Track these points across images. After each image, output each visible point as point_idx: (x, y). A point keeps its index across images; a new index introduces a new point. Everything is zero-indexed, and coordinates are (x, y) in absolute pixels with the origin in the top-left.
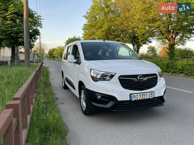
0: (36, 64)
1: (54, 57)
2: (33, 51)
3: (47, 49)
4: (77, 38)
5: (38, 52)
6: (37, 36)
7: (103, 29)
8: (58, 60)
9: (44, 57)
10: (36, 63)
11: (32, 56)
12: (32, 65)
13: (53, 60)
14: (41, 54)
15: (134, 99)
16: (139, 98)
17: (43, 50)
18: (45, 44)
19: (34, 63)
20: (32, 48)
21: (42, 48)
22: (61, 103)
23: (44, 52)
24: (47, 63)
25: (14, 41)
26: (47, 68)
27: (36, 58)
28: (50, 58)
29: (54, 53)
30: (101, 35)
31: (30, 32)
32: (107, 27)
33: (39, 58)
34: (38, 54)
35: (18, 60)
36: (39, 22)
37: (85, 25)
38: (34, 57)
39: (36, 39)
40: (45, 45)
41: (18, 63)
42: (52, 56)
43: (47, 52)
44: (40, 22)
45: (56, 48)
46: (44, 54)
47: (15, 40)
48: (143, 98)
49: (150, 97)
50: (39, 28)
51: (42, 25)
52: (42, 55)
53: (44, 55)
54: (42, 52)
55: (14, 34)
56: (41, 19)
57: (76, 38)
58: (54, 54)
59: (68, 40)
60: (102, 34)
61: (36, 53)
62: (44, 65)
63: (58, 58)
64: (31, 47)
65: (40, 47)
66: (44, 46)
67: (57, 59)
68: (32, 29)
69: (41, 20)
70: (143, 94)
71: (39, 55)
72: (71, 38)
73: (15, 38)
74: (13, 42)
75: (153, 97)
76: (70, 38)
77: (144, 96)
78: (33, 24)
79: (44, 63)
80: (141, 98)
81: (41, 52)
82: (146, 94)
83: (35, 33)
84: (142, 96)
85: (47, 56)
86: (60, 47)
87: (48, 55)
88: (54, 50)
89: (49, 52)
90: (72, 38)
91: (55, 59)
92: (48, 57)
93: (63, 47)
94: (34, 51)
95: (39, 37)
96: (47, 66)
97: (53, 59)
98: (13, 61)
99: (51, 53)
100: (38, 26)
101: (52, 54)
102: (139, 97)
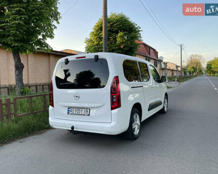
13: (213, 76)
28: (210, 73)
58: (212, 68)
87: (207, 70)
99: (209, 66)
101: (210, 68)
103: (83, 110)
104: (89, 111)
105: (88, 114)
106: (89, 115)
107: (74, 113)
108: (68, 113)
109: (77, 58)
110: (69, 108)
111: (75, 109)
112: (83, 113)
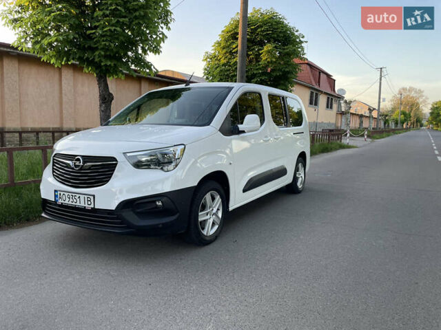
15: (60, 201)
16: (66, 202)
28: (437, 124)
42: (438, 119)
48: (74, 203)
49: (86, 205)
70: (74, 195)
75: (92, 206)
77: (75, 200)
80: (70, 203)
82: (78, 196)
84: (71, 200)
89: (432, 109)
99: (435, 112)
101: (438, 115)
102: (67, 199)
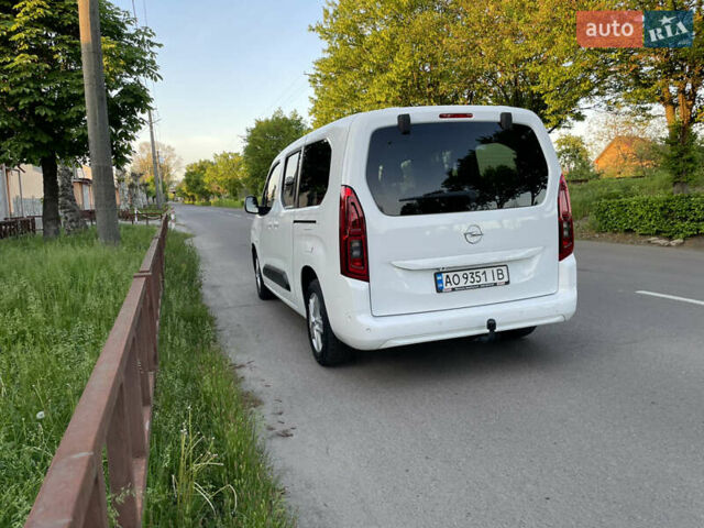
0: (144, 223)
1: (206, 195)
2: (128, 174)
3: (178, 163)
4: (289, 117)
5: (148, 178)
6: (139, 115)
7: (392, 75)
8: (220, 205)
9: (171, 195)
10: (143, 218)
11: (126, 193)
12: (127, 228)
13: (203, 205)
14: (160, 185)
17: (166, 169)
18: (169, 147)
19: (133, 220)
20: (123, 164)
21: (162, 161)
22: (279, 428)
23: (169, 175)
24: (183, 219)
25: (51, 139)
26: (186, 236)
27: (142, 199)
28: (193, 198)
29: (206, 180)
30: (383, 100)
31: (109, 98)
32: (408, 64)
33: (150, 199)
34: (147, 185)
35: (74, 211)
36: (145, 54)
37: (320, 63)
38: (133, 197)
39: (135, 125)
40: (170, 149)
41: (74, 224)
42: (199, 189)
43: (178, 176)
44: (148, 58)
45: (212, 160)
46: (171, 183)
47: (53, 135)
50: (145, 81)
51: (155, 68)
52: (164, 187)
53: (172, 188)
54: (162, 177)
55: (49, 107)
56: (152, 44)
57: (285, 119)
58: (204, 184)
59: (254, 126)
60: (388, 95)
61: (140, 181)
62: (172, 226)
63: (219, 196)
64: (119, 157)
65: (154, 157)
66: (168, 154)
67: (217, 199)
68: (118, 83)
69: (155, 49)
71: (150, 188)
72: (267, 121)
73: (52, 124)
74: (45, 141)
76: (263, 119)
78: (122, 63)
79: (173, 217)
81: (160, 176)
83: (130, 100)
85: (179, 191)
86: (225, 156)
87: (184, 189)
88: (203, 167)
89: (186, 175)
90: (270, 118)
91: (211, 201)
92: (184, 195)
93: (237, 154)
94: (133, 175)
95: (145, 116)
96: (183, 230)
97: (204, 200)
98: (52, 216)
99: (193, 178)
100: (143, 72)
101: (198, 183)
103: (489, 271)
104: (505, 273)
105: (506, 279)
106: (507, 283)
107: (462, 284)
108: (439, 290)
109: (441, 116)
110: (436, 275)
111: (459, 273)
112: (490, 281)
